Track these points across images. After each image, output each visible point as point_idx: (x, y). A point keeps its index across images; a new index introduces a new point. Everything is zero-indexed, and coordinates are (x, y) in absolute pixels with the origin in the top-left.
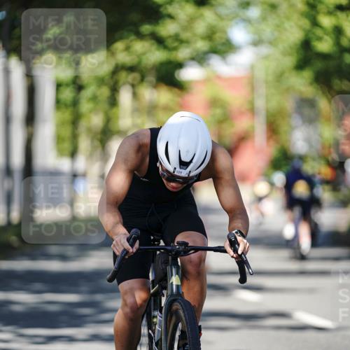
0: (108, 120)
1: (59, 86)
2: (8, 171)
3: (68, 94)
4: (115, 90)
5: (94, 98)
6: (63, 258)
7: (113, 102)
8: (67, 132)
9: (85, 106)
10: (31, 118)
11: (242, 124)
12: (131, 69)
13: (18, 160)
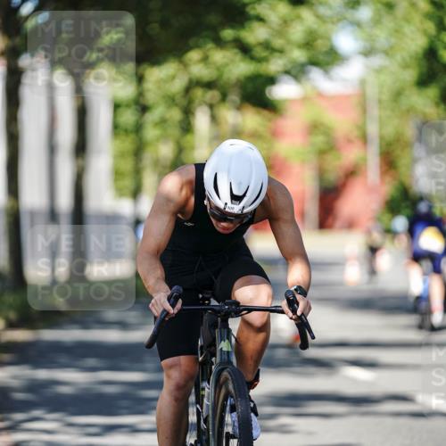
0: (180, 150)
1: (117, 107)
2: (53, 216)
3: (128, 117)
4: (188, 112)
5: (163, 122)
6: (123, 325)
7: (187, 127)
8: (128, 165)
9: (150, 133)
10: (81, 148)
11: (351, 155)
12: (209, 85)
13: (65, 201)
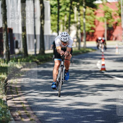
13: (38, 33)
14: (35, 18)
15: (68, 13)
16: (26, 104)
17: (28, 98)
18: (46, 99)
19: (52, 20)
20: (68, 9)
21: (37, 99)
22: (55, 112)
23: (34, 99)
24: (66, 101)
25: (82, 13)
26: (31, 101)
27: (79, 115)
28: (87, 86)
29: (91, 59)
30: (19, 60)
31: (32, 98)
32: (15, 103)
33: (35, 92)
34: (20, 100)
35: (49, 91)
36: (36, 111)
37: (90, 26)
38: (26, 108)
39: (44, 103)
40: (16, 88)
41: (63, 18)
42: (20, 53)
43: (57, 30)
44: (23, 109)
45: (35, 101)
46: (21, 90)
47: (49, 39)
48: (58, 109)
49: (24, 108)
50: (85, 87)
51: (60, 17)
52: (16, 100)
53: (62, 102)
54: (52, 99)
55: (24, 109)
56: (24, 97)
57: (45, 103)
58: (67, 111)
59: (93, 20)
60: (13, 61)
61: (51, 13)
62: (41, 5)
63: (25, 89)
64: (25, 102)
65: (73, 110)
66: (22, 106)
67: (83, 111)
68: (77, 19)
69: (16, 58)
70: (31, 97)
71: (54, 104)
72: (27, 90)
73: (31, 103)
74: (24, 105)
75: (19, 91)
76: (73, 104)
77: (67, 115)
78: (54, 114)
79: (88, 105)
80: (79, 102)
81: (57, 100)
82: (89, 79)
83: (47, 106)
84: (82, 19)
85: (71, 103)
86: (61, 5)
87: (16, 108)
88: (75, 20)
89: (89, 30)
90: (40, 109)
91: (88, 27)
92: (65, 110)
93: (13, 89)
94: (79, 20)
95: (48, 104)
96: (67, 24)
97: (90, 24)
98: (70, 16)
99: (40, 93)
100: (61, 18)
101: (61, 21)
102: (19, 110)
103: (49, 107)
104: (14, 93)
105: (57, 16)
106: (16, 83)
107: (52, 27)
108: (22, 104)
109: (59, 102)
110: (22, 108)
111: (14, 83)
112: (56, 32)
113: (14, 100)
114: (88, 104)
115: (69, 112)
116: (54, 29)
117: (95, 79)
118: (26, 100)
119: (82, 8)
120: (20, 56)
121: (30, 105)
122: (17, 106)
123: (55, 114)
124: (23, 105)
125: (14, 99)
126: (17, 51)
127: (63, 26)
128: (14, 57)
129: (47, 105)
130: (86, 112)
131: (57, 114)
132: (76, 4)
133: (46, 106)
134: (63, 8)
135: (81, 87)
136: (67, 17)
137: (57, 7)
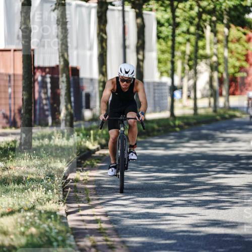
3: (167, 31)
5: (188, 32)
10: (141, 47)
14: (125, 47)
15: (193, 38)
16: (106, 222)
17: (110, 211)
18: (147, 212)
19: (159, 52)
20: (192, 29)
21: (130, 214)
22: (166, 240)
23: (122, 213)
24: (188, 218)
25: (220, 37)
26: (116, 216)
27: (214, 247)
28: (230, 187)
29: (240, 131)
30: (92, 132)
31: (119, 211)
32: (83, 221)
33: (125, 198)
34: (93, 215)
35: (154, 196)
36: (126, 237)
37: (237, 64)
38: (107, 231)
39: (142, 220)
40: (86, 189)
41: (182, 48)
42: (94, 119)
43: (170, 72)
44: (100, 233)
45: (125, 217)
46: (96, 195)
47: (154, 89)
48: (172, 233)
49: (101, 231)
50: (226, 190)
51: (177, 45)
52: (86, 214)
53: (180, 220)
54: (159, 212)
55: (102, 234)
56: (102, 207)
57: (145, 220)
58: (190, 238)
59: (244, 53)
60: (81, 135)
61: (159, 37)
62: (139, 21)
63: (104, 191)
64: (104, 218)
65: (202, 236)
66: (99, 227)
67: (223, 237)
68: (211, 49)
69: (85, 129)
70: (118, 209)
71: (163, 224)
72: (108, 194)
73: (116, 220)
74: (102, 224)
75: (91, 196)
76: (202, 223)
77: (189, 246)
78: (163, 244)
79: (233, 226)
80: (215, 220)
81: (169, 215)
82: (236, 173)
83: (148, 227)
84: (221, 50)
85: (199, 222)
86: (178, 20)
87: (87, 231)
88: (208, 51)
89: (236, 73)
90: (136, 234)
91: (234, 67)
92: (187, 235)
93: (80, 192)
94: (215, 51)
95: (151, 223)
96: (190, 60)
97: (238, 59)
98: (197, 43)
99: (134, 201)
100: (178, 47)
101: (178, 54)
102: (91, 235)
103: (153, 229)
104: (81, 201)
105: (170, 43)
106: (86, 180)
107: (160, 65)
108: (97, 223)
109: (174, 220)
110: (99, 231)
111: (81, 179)
112: (168, 76)
113: (81, 215)
114: (233, 224)
115: (193, 240)
116: (163, 69)
117: (248, 173)
118: (106, 214)
119: (221, 28)
120: (95, 124)
121: (115, 224)
122: (87, 227)
123: (166, 244)
124: (100, 225)
125: (81, 212)
126: (87, 114)
127: (183, 63)
128: (83, 127)
129: (150, 225)
130: (228, 240)
131: (169, 244)
132: (210, 19)
133: (146, 228)
134: (184, 27)
135: (219, 188)
136: (192, 45)
137: (170, 25)
